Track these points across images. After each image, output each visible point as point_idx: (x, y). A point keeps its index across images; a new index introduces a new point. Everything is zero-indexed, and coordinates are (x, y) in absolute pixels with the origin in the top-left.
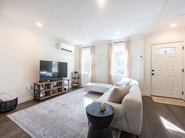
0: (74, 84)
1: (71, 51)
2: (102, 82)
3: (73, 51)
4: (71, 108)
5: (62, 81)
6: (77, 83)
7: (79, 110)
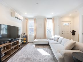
0: (23, 41)
1: (21, 20)
2: (41, 38)
3: (23, 20)
4: (36, 60)
5: (18, 41)
6: (25, 41)
7: (42, 59)
